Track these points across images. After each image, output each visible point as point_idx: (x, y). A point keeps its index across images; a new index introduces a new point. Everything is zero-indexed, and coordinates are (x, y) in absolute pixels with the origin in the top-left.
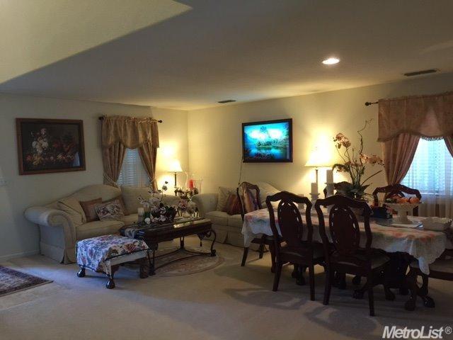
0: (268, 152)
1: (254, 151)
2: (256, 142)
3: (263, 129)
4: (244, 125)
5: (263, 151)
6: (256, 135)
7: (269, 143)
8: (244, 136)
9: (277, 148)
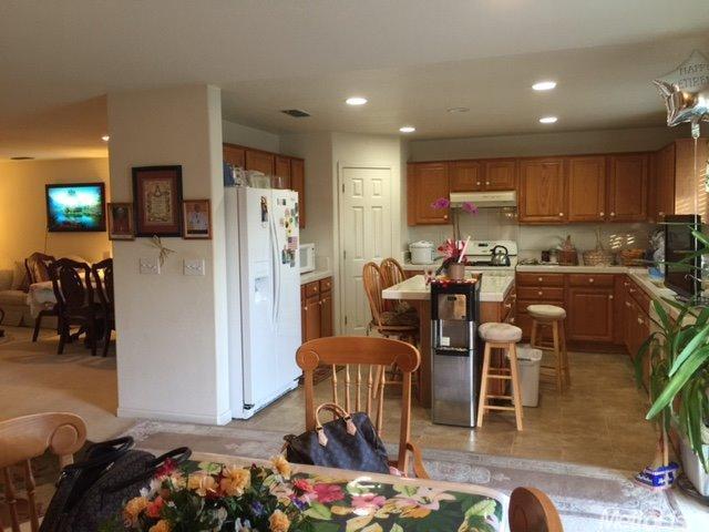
0: (78, 220)
1: (62, 218)
2: (63, 209)
3: (72, 193)
4: (48, 187)
5: (72, 219)
6: (63, 200)
7: (79, 210)
8: (48, 200)
9: (89, 215)
